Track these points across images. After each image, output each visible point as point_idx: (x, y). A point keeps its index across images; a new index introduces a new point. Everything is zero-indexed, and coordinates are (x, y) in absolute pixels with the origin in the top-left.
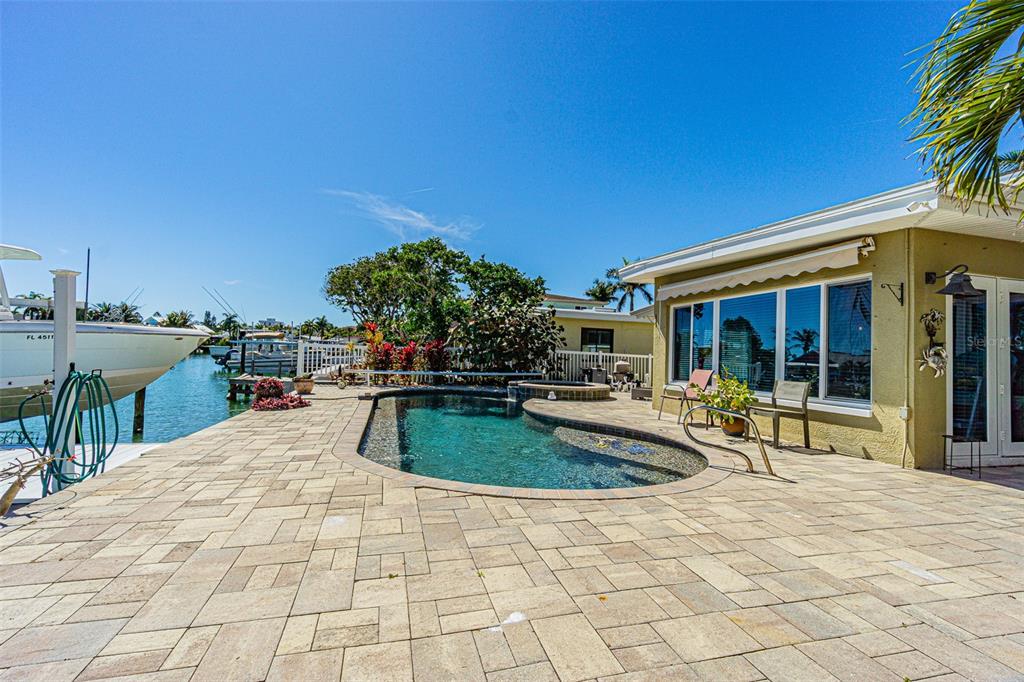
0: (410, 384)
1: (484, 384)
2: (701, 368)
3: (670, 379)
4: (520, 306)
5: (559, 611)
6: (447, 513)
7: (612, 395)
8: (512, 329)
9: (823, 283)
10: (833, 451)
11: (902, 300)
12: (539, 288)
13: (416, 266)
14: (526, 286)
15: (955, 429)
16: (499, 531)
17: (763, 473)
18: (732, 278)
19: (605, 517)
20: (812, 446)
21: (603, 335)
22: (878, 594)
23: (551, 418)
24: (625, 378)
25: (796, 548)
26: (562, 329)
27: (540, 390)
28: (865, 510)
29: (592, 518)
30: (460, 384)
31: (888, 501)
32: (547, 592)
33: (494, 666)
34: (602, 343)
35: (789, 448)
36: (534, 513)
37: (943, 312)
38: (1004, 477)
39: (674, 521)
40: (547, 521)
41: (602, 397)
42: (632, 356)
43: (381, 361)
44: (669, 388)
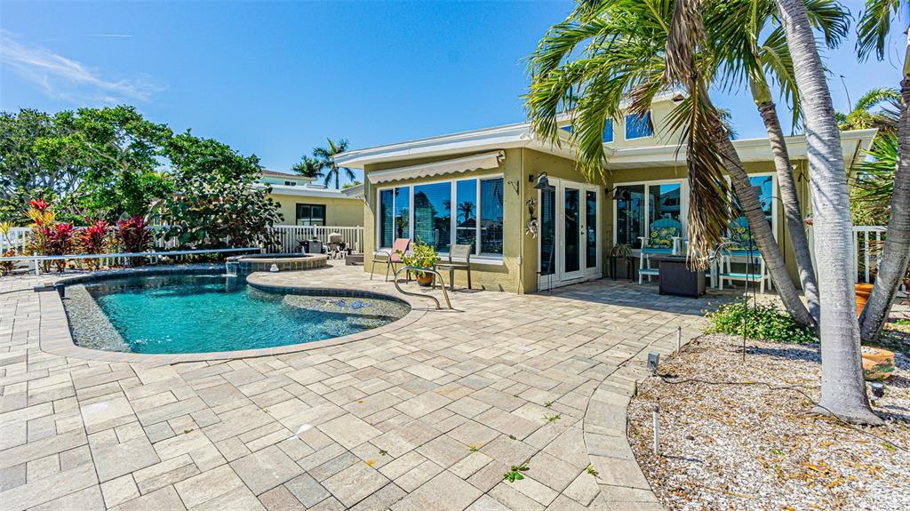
0: (98, 268)
1: (194, 261)
2: (400, 237)
3: (378, 247)
4: (235, 184)
5: (335, 416)
6: (214, 378)
7: (328, 262)
8: (227, 206)
9: (478, 178)
10: (484, 289)
11: (518, 191)
12: (253, 165)
13: (103, 136)
14: (240, 164)
15: (542, 267)
16: (269, 380)
17: (446, 308)
18: (423, 170)
19: (349, 354)
20: (473, 287)
21: (314, 209)
22: (504, 362)
23: (279, 288)
24: (338, 247)
25: (466, 349)
26: (279, 205)
27: (261, 264)
28: (499, 321)
29: (340, 357)
30: (164, 263)
31: (510, 314)
32: (320, 409)
33: (300, 456)
34: (315, 216)
35: (460, 290)
36: (294, 363)
37: (536, 199)
38: (561, 292)
39: (396, 347)
40: (306, 366)
41: (320, 265)
42: (343, 228)
43: (56, 245)
44: (379, 254)
